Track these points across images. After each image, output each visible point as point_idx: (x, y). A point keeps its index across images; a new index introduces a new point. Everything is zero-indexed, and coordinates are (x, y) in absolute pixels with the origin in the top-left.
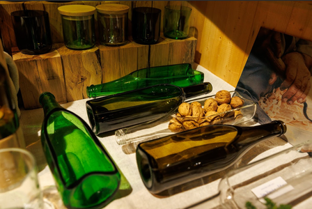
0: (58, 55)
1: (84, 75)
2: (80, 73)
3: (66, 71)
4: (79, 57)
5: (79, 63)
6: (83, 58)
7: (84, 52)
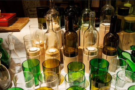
0: (122, 34)
1: (129, 41)
2: (128, 40)
3: (124, 39)
4: (129, 35)
5: (129, 37)
6: (130, 36)
7: (131, 33)
